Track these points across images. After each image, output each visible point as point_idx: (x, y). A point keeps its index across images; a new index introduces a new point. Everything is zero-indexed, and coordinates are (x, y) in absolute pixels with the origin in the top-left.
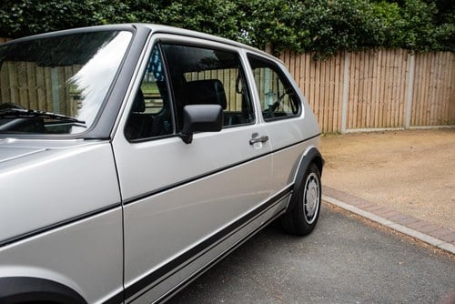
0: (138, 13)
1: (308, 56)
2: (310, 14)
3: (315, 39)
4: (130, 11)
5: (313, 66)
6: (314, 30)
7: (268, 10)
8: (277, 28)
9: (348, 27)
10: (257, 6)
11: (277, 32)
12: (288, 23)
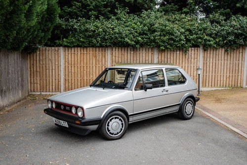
0: (142, 36)
1: (223, 49)
2: (222, 30)
3: (225, 42)
4: (139, 36)
5: (226, 53)
6: (224, 38)
7: (200, 30)
8: (204, 38)
9: (244, 35)
10: (195, 29)
11: (205, 40)
12: (210, 35)
